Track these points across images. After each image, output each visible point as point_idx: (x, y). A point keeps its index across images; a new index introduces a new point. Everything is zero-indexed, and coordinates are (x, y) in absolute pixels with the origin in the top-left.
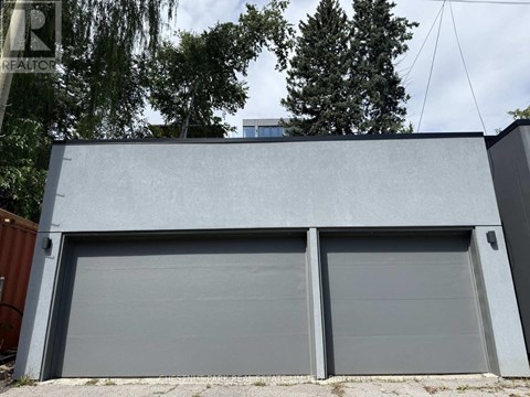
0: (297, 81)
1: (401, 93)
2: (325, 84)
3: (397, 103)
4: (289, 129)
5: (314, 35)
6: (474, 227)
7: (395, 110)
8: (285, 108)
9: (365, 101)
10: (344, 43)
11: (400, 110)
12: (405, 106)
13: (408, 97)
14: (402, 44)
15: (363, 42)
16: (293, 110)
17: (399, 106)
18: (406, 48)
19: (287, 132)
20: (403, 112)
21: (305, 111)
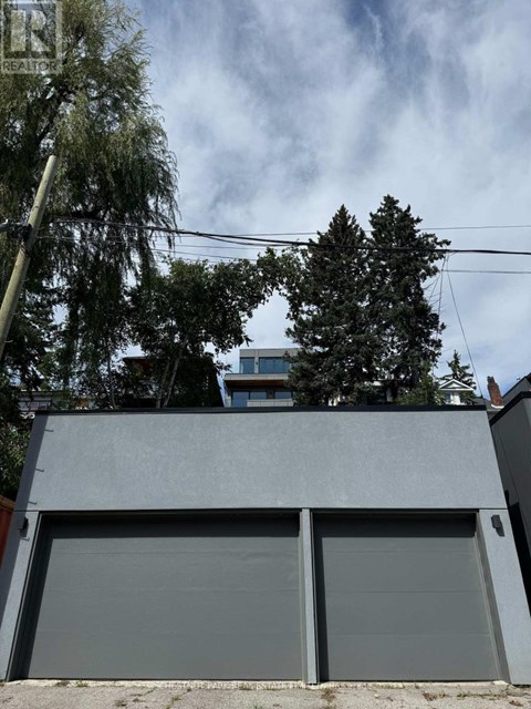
0: (305, 308)
1: (433, 321)
2: (338, 313)
3: (429, 333)
4: (295, 365)
5: (326, 256)
6: (478, 510)
7: (427, 341)
8: (291, 340)
9: (389, 331)
10: (361, 263)
11: (434, 341)
12: (439, 337)
13: (443, 327)
14: (432, 265)
15: (384, 263)
16: (301, 342)
17: (431, 337)
18: (436, 270)
19: (293, 368)
20: (438, 344)
21: (316, 342)
